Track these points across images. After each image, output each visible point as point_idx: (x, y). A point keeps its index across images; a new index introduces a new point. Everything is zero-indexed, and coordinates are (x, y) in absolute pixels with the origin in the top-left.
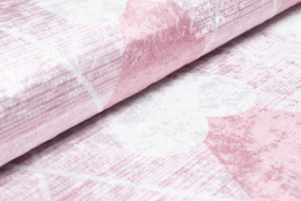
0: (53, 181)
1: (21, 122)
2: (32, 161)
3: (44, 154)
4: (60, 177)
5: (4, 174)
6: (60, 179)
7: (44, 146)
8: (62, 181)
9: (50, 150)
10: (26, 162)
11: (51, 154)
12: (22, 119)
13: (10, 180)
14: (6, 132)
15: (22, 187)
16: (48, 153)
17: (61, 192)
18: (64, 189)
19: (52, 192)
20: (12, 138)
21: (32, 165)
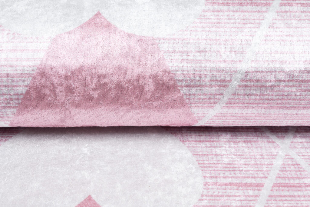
0: (289, 165)
1: (285, 97)
2: (285, 136)
3: (300, 137)
4: (297, 164)
5: (254, 134)
6: (296, 166)
7: (305, 130)
8: (296, 169)
9: (308, 136)
10: (280, 134)
11: (306, 139)
12: (288, 95)
13: (255, 142)
14: (267, 99)
15: (260, 153)
16: (304, 137)
17: (288, 178)
18: (293, 178)
19: (281, 173)
20: (271, 108)
21: (282, 140)
